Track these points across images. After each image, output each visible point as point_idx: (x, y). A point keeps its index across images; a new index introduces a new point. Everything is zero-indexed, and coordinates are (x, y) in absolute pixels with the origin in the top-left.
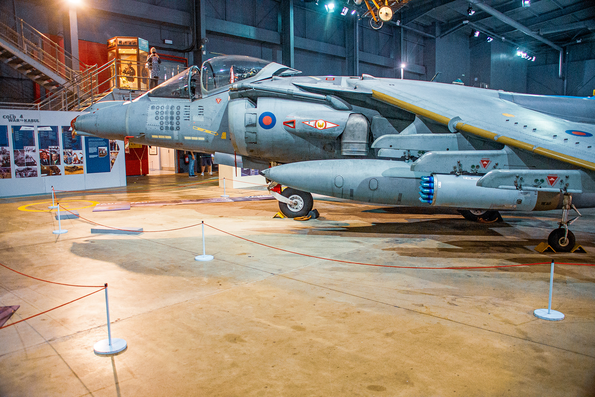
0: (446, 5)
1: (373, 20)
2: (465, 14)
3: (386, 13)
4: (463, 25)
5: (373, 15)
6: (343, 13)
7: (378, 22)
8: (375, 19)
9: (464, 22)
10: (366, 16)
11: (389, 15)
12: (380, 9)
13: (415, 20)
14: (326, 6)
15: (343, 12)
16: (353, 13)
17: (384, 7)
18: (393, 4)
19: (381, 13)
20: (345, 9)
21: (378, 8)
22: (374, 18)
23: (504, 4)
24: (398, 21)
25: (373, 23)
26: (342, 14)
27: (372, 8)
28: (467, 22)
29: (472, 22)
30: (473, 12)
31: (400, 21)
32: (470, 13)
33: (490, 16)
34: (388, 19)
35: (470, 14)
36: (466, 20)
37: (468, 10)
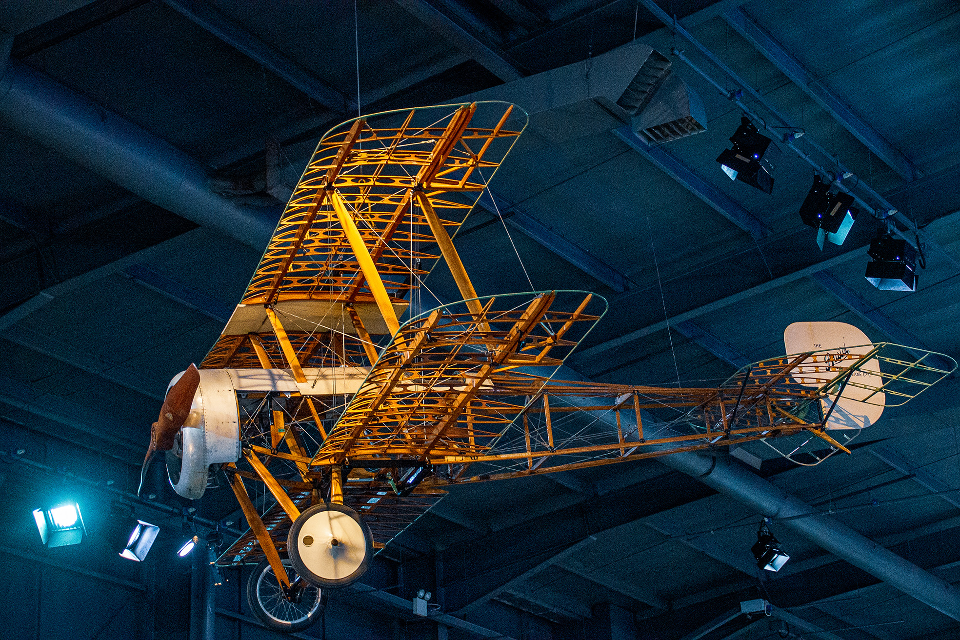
0: (648, 521)
1: (271, 577)
2: (747, 566)
3: (335, 542)
4: (743, 620)
5: (271, 551)
6: (133, 548)
7: (295, 588)
8: (281, 575)
9: (748, 607)
10: (237, 558)
11: (352, 554)
12: (301, 522)
13: (508, 589)
14: (38, 516)
15: (131, 542)
16: (186, 549)
17: (325, 513)
18: (374, 500)
19: (309, 541)
20: (143, 529)
21: (294, 514)
22: (276, 567)
23: (928, 531)
24: (421, 594)
25: (272, 592)
26: (127, 554)
27: (267, 521)
28: (761, 605)
29: (782, 605)
30: (781, 560)
31: (428, 596)
32: (769, 560)
33: (868, 579)
34: (346, 570)
35: (768, 568)
36: (754, 595)
37: (757, 550)
